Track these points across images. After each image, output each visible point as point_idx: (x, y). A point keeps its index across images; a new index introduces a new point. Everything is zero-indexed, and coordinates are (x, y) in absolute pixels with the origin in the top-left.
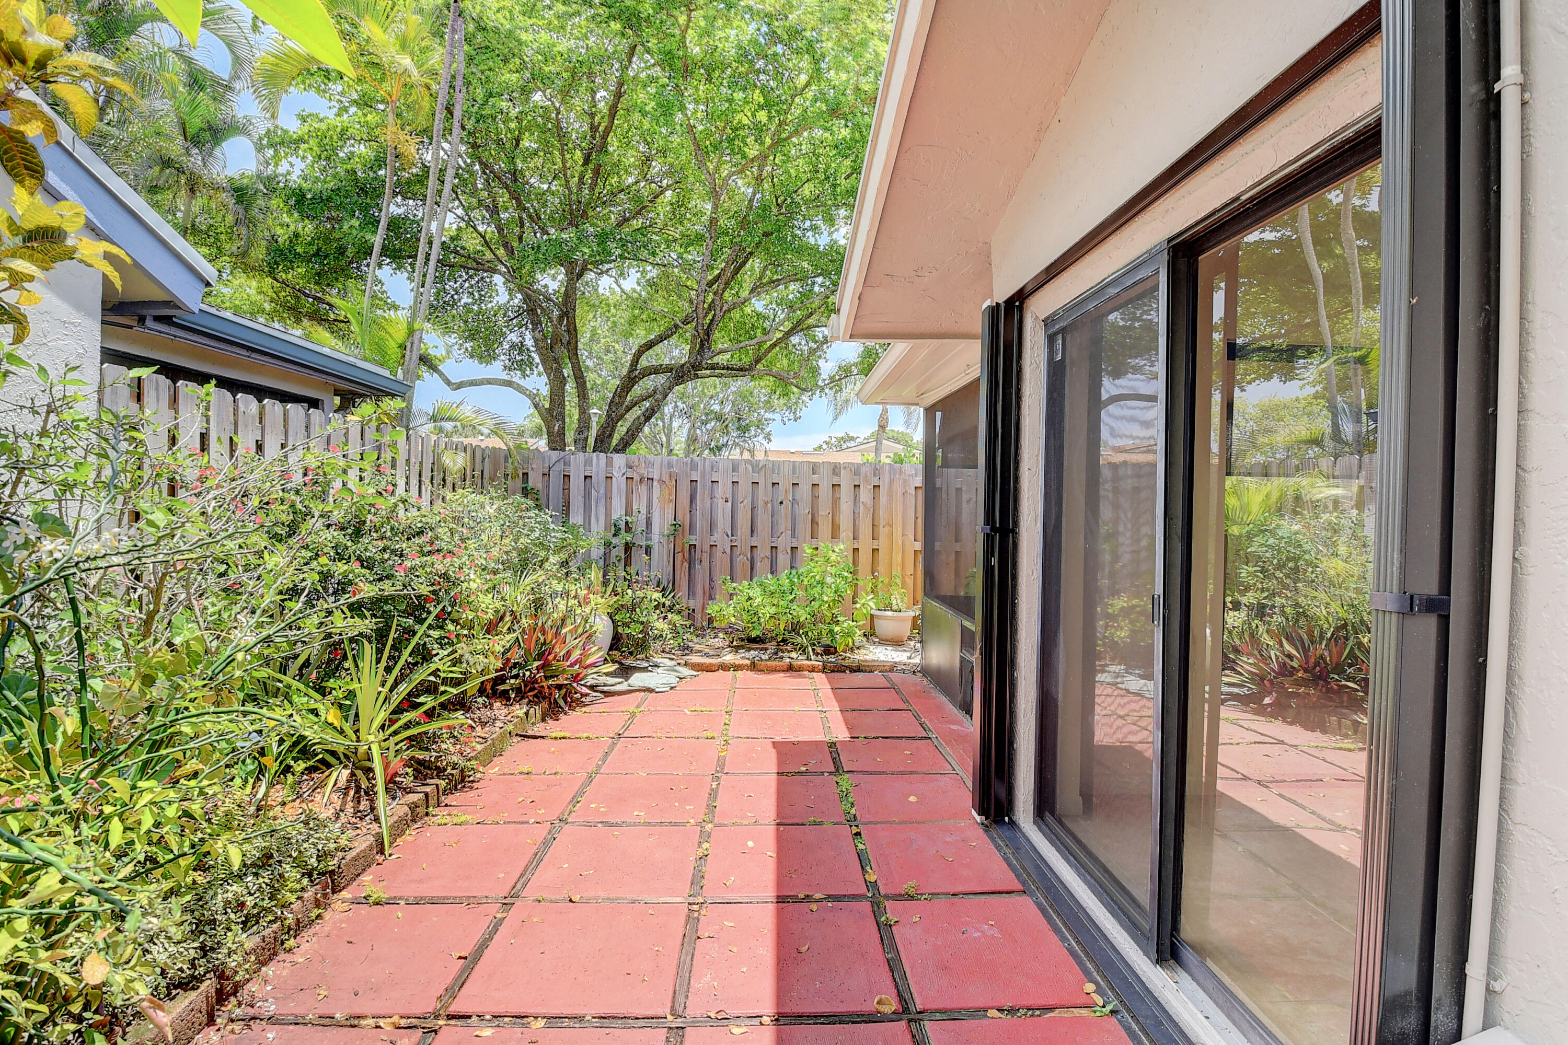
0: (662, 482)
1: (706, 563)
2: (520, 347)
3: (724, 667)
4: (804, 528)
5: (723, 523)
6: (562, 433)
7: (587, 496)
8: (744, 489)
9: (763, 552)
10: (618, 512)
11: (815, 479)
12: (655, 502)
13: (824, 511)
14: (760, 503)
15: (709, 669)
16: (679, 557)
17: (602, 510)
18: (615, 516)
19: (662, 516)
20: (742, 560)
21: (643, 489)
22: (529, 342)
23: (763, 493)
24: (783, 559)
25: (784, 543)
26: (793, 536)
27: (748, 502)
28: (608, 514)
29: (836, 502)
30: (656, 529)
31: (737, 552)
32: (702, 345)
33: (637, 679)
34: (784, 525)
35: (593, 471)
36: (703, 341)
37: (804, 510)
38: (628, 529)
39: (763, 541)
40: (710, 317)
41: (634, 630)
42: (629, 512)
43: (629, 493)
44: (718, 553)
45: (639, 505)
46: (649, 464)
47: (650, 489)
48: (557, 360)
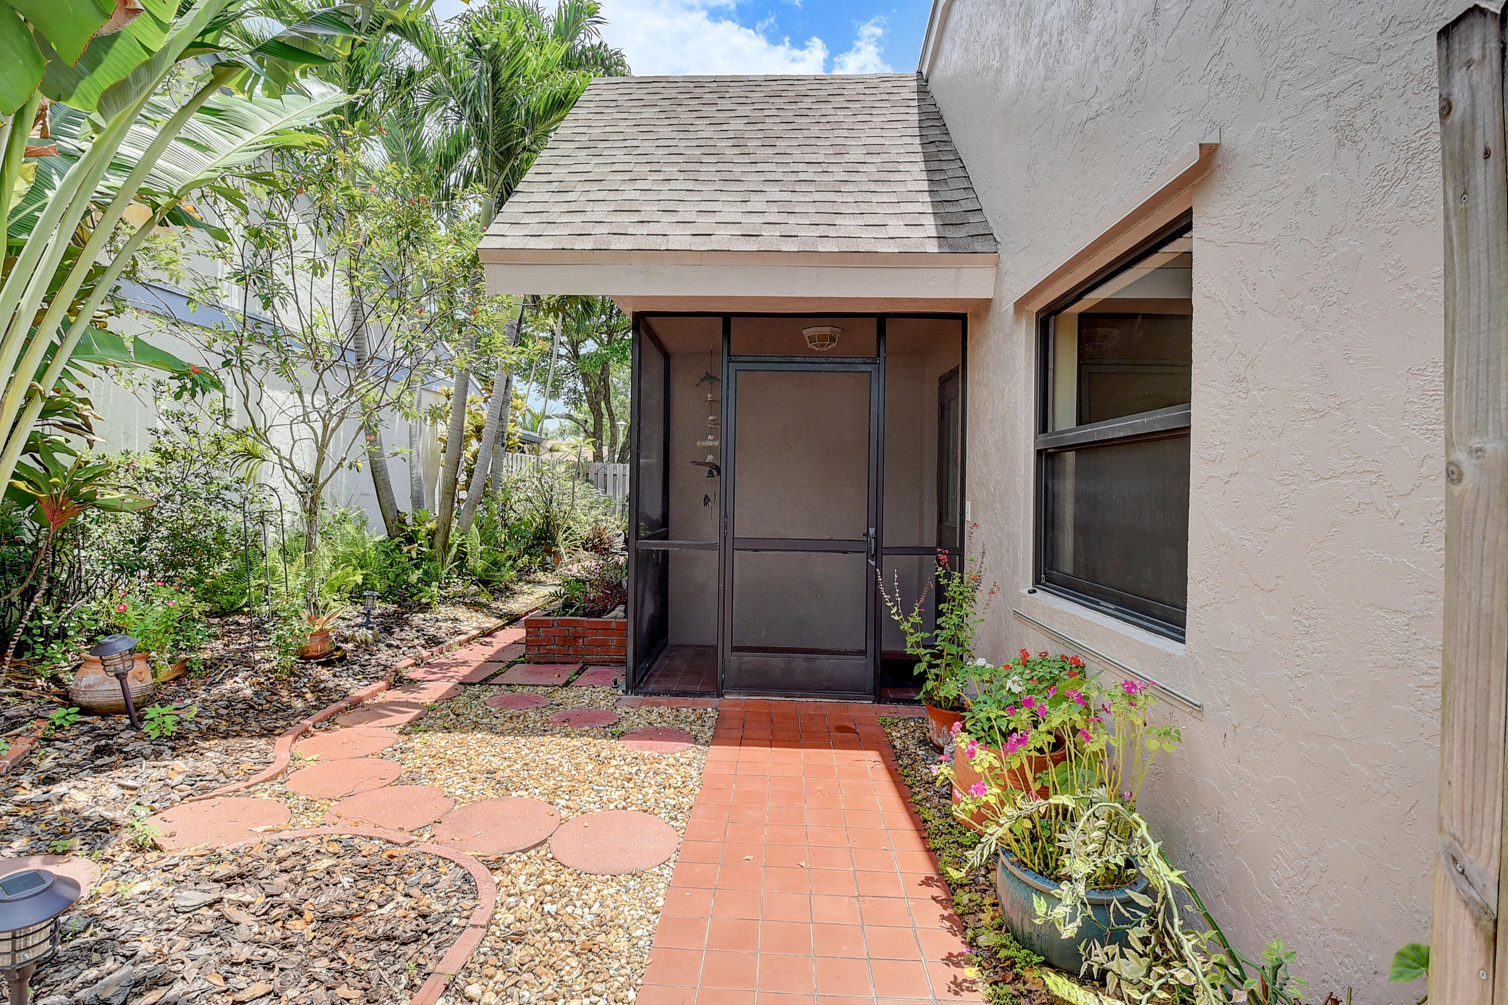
2: (574, 391)
22: (579, 389)
35: (617, 472)
48: (598, 404)
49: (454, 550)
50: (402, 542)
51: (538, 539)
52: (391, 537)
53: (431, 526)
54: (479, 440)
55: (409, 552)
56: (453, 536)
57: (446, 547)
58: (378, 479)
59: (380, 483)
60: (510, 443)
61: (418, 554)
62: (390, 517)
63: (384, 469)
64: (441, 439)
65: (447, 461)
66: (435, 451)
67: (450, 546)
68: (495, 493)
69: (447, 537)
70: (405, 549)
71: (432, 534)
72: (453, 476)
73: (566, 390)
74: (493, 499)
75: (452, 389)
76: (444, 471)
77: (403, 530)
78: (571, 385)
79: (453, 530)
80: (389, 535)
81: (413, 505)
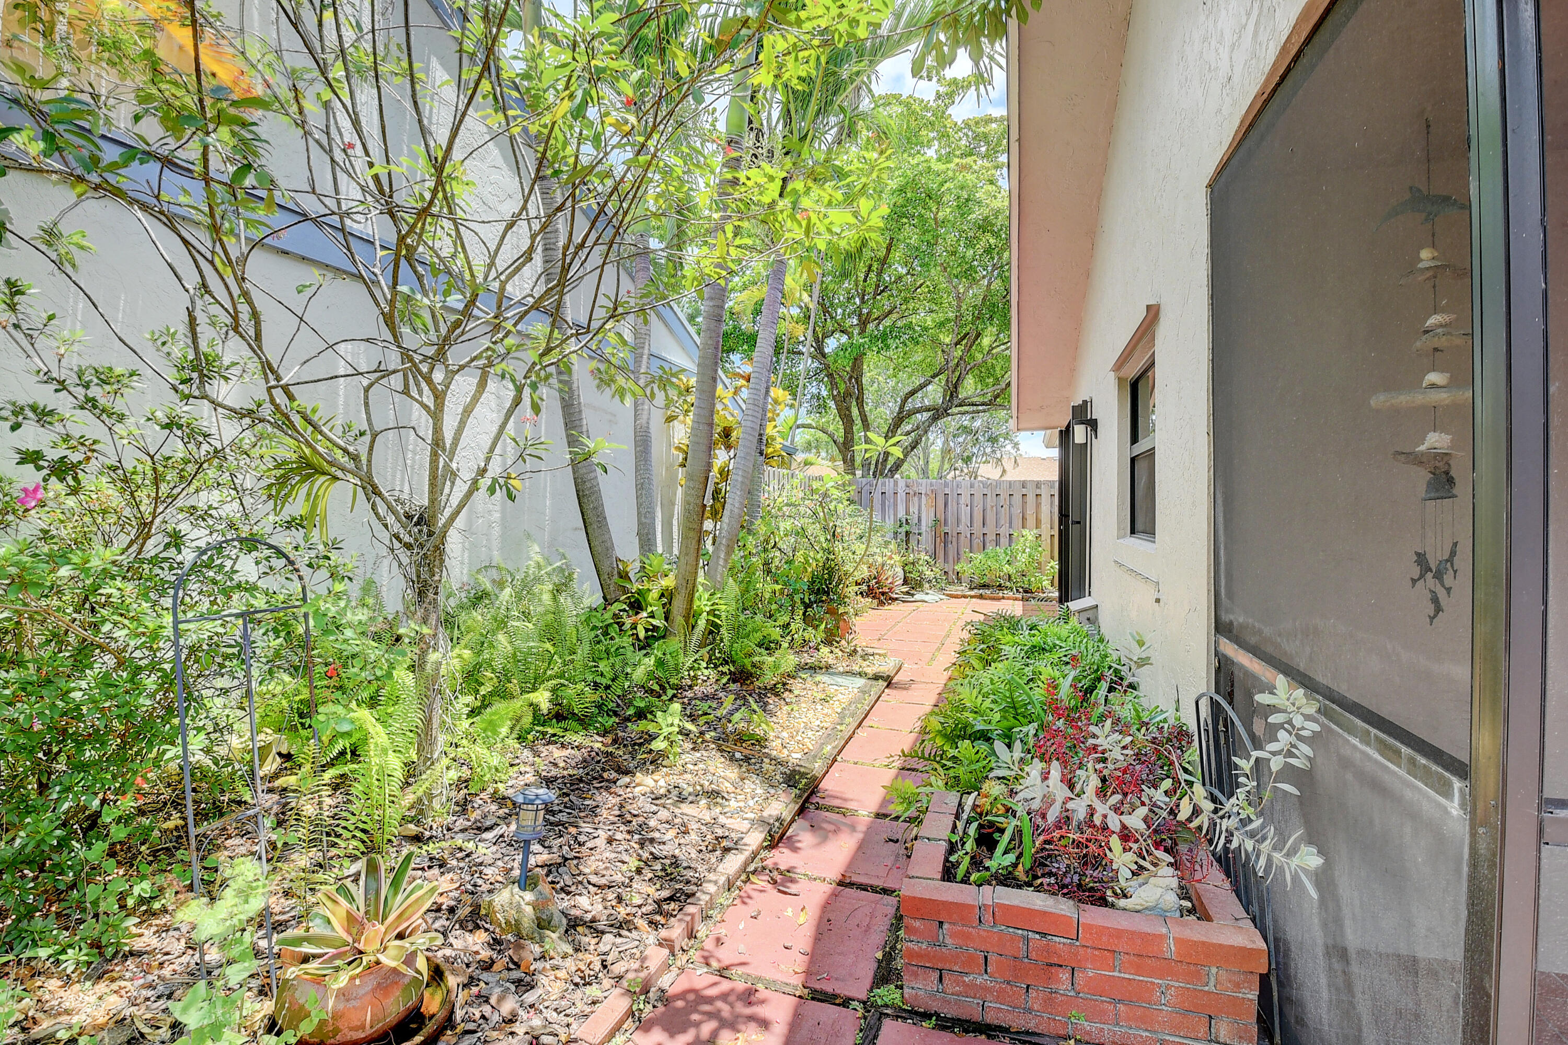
0: (926, 494)
1: (955, 543)
2: (818, 397)
3: (965, 597)
4: (1018, 521)
5: (965, 519)
6: (853, 460)
7: (883, 504)
8: (978, 498)
9: (991, 537)
10: (901, 514)
11: (1024, 491)
12: (923, 507)
13: (1030, 511)
14: (989, 507)
15: (956, 597)
16: (938, 540)
17: (892, 512)
18: (899, 516)
19: (928, 516)
20: (977, 542)
21: (916, 499)
22: (824, 393)
23: (990, 501)
24: (1004, 541)
25: (1004, 531)
26: (1010, 527)
27: (981, 506)
28: (895, 515)
29: (1038, 505)
30: (924, 523)
31: (974, 537)
32: (952, 395)
33: (918, 596)
34: (1004, 520)
35: (886, 489)
36: (953, 390)
37: (1017, 511)
38: (907, 523)
39: (990, 530)
40: (957, 374)
41: (914, 575)
42: (907, 513)
43: (908, 501)
44: (962, 537)
45: (914, 509)
46: (919, 484)
47: (920, 499)
48: (848, 409)
49: (702, 623)
50: (624, 610)
51: (818, 592)
52: (608, 602)
53: (669, 582)
54: (728, 447)
55: (634, 627)
56: (700, 599)
57: (691, 616)
58: (589, 507)
59: (590, 514)
60: (770, 450)
61: (647, 630)
62: (605, 569)
63: (596, 492)
64: (678, 448)
65: (689, 477)
66: (672, 465)
67: (697, 615)
68: (752, 523)
69: (691, 601)
70: (628, 622)
71: (667, 596)
72: (699, 502)
73: (809, 397)
74: (750, 532)
75: (693, 381)
76: (686, 494)
77: (625, 590)
78: (815, 391)
79: (701, 588)
80: (605, 598)
81: (641, 547)
